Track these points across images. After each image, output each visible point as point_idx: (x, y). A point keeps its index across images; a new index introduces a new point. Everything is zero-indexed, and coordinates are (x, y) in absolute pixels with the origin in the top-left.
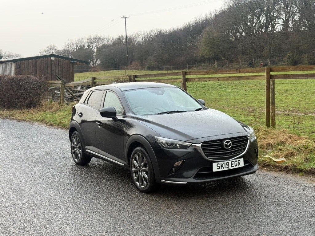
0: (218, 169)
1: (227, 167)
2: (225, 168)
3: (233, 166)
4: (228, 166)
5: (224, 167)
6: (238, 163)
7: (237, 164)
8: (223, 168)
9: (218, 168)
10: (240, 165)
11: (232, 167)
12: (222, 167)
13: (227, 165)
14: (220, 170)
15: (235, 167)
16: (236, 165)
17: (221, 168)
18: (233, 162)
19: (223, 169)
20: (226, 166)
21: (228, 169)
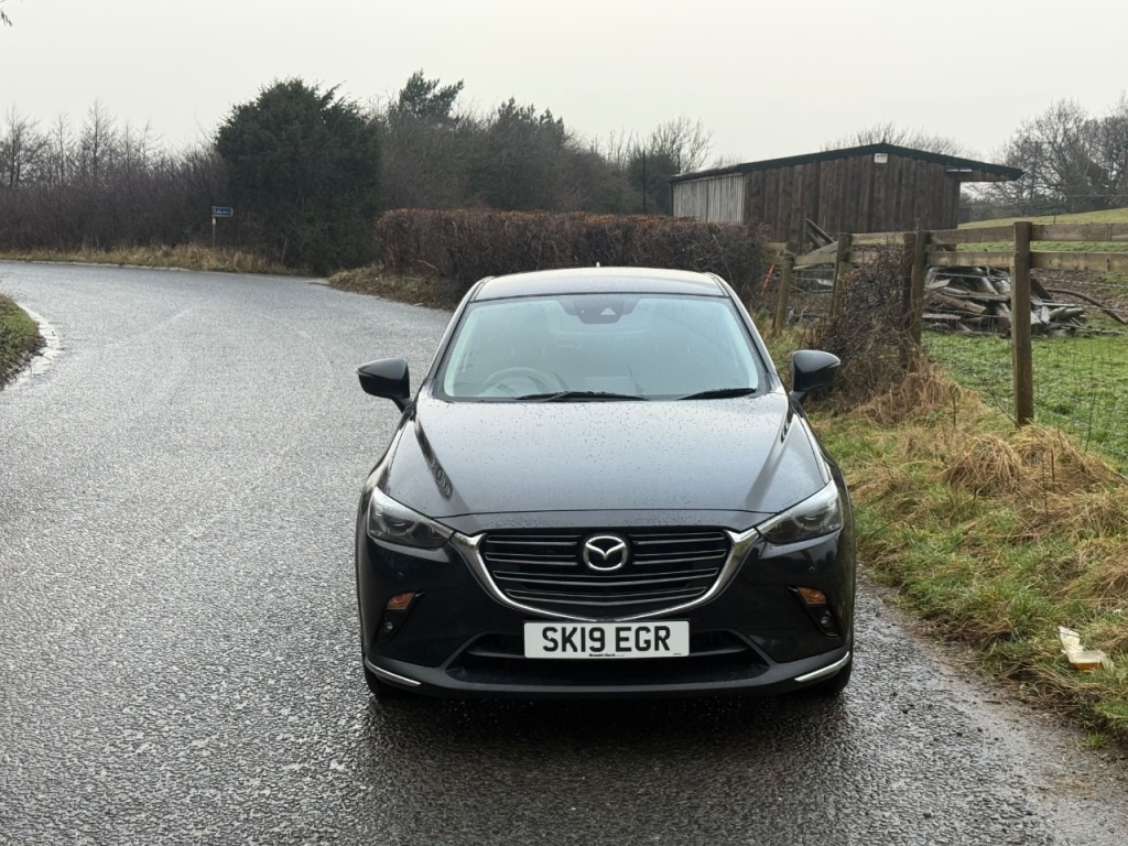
0: (546, 649)
1: (593, 649)
2: (583, 649)
3: (629, 649)
4: (597, 645)
5: (578, 645)
6: (657, 638)
7: (648, 642)
8: (575, 649)
9: (551, 645)
10: (667, 648)
11: (619, 649)
12: (568, 646)
13: (592, 639)
14: (558, 654)
15: (635, 654)
16: (642, 645)
17: (564, 649)
18: (629, 629)
19: (569, 654)
20: (589, 643)
21: (596, 655)
